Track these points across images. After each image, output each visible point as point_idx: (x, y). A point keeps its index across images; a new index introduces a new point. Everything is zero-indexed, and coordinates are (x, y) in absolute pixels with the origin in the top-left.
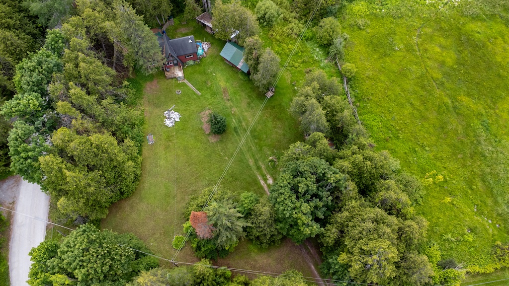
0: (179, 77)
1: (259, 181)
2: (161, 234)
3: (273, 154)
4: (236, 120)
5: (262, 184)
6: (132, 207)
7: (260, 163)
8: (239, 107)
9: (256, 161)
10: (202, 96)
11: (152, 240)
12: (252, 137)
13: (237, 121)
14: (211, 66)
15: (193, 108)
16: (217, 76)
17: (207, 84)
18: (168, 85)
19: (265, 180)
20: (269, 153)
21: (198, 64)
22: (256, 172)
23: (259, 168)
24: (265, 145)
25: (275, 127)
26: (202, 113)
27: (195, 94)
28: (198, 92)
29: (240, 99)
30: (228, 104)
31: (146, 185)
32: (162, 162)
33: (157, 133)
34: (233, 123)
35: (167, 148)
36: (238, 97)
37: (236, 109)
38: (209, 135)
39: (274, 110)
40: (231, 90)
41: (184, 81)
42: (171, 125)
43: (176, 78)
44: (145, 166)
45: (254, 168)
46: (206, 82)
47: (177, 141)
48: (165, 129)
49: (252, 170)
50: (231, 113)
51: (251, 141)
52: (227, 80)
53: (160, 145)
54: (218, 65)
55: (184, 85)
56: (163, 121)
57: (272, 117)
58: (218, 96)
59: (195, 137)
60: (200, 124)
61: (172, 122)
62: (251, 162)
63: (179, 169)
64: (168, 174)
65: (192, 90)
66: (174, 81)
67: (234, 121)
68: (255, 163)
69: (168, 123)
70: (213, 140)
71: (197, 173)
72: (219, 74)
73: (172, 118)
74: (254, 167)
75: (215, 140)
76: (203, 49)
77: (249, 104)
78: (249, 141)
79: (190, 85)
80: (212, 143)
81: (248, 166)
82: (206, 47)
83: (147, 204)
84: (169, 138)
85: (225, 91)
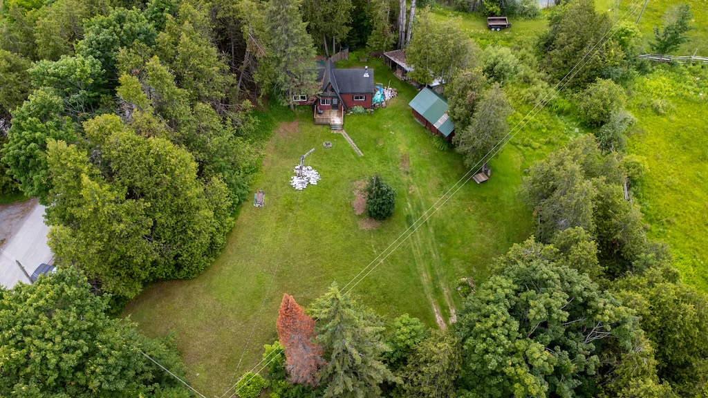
0: (335, 125)
1: (434, 315)
2: (221, 360)
3: (469, 273)
4: (412, 205)
5: (438, 321)
6: (188, 298)
7: (442, 285)
8: (424, 187)
9: (435, 279)
10: (364, 157)
11: (202, 367)
12: (436, 237)
13: (415, 206)
14: (390, 121)
15: (345, 171)
16: (397, 135)
17: (377, 143)
18: (313, 132)
19: (446, 316)
20: (462, 270)
21: (370, 114)
22: (430, 297)
23: (437, 292)
24: (457, 256)
25: (481, 231)
26: (358, 183)
27: (353, 152)
28: (360, 151)
29: (428, 175)
30: (405, 179)
31: (227, 269)
32: (266, 239)
33: (273, 194)
34: (408, 208)
35: (282, 219)
36: (424, 172)
37: (417, 188)
38: (360, 216)
39: (484, 203)
40: (414, 160)
41: (341, 132)
42: (299, 187)
43: (330, 126)
44: (236, 237)
45: (428, 290)
46: (376, 141)
47: (303, 213)
48: (288, 192)
49: (423, 292)
50: (408, 192)
51: (432, 243)
52: (412, 145)
53: (272, 211)
54: (402, 122)
55: (340, 137)
56: (289, 178)
57: (479, 213)
58: (391, 164)
59: (335, 214)
60: (349, 198)
61: (303, 183)
62: (425, 279)
63: (292, 256)
64: (270, 260)
65: (351, 147)
66: (325, 129)
67: (410, 206)
68: (433, 281)
69: (296, 182)
70: (366, 225)
71: (321, 272)
72: (401, 135)
73: (307, 176)
74: (428, 287)
75: (369, 227)
76: (383, 95)
77: (441, 185)
78: (430, 243)
79: (349, 139)
80: (362, 230)
81: (418, 284)
82: (388, 94)
83: (217, 300)
84: (290, 206)
85: (405, 159)
